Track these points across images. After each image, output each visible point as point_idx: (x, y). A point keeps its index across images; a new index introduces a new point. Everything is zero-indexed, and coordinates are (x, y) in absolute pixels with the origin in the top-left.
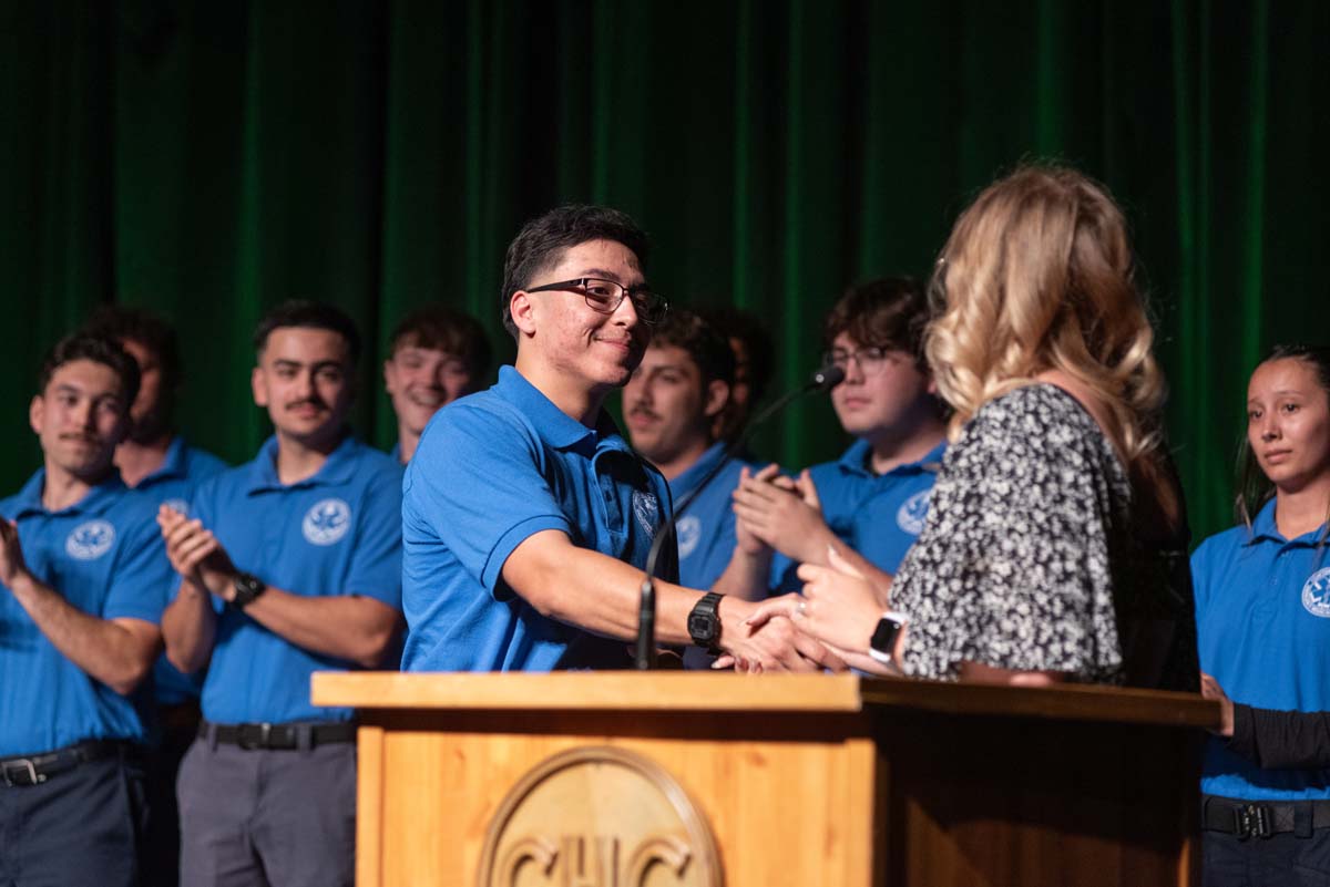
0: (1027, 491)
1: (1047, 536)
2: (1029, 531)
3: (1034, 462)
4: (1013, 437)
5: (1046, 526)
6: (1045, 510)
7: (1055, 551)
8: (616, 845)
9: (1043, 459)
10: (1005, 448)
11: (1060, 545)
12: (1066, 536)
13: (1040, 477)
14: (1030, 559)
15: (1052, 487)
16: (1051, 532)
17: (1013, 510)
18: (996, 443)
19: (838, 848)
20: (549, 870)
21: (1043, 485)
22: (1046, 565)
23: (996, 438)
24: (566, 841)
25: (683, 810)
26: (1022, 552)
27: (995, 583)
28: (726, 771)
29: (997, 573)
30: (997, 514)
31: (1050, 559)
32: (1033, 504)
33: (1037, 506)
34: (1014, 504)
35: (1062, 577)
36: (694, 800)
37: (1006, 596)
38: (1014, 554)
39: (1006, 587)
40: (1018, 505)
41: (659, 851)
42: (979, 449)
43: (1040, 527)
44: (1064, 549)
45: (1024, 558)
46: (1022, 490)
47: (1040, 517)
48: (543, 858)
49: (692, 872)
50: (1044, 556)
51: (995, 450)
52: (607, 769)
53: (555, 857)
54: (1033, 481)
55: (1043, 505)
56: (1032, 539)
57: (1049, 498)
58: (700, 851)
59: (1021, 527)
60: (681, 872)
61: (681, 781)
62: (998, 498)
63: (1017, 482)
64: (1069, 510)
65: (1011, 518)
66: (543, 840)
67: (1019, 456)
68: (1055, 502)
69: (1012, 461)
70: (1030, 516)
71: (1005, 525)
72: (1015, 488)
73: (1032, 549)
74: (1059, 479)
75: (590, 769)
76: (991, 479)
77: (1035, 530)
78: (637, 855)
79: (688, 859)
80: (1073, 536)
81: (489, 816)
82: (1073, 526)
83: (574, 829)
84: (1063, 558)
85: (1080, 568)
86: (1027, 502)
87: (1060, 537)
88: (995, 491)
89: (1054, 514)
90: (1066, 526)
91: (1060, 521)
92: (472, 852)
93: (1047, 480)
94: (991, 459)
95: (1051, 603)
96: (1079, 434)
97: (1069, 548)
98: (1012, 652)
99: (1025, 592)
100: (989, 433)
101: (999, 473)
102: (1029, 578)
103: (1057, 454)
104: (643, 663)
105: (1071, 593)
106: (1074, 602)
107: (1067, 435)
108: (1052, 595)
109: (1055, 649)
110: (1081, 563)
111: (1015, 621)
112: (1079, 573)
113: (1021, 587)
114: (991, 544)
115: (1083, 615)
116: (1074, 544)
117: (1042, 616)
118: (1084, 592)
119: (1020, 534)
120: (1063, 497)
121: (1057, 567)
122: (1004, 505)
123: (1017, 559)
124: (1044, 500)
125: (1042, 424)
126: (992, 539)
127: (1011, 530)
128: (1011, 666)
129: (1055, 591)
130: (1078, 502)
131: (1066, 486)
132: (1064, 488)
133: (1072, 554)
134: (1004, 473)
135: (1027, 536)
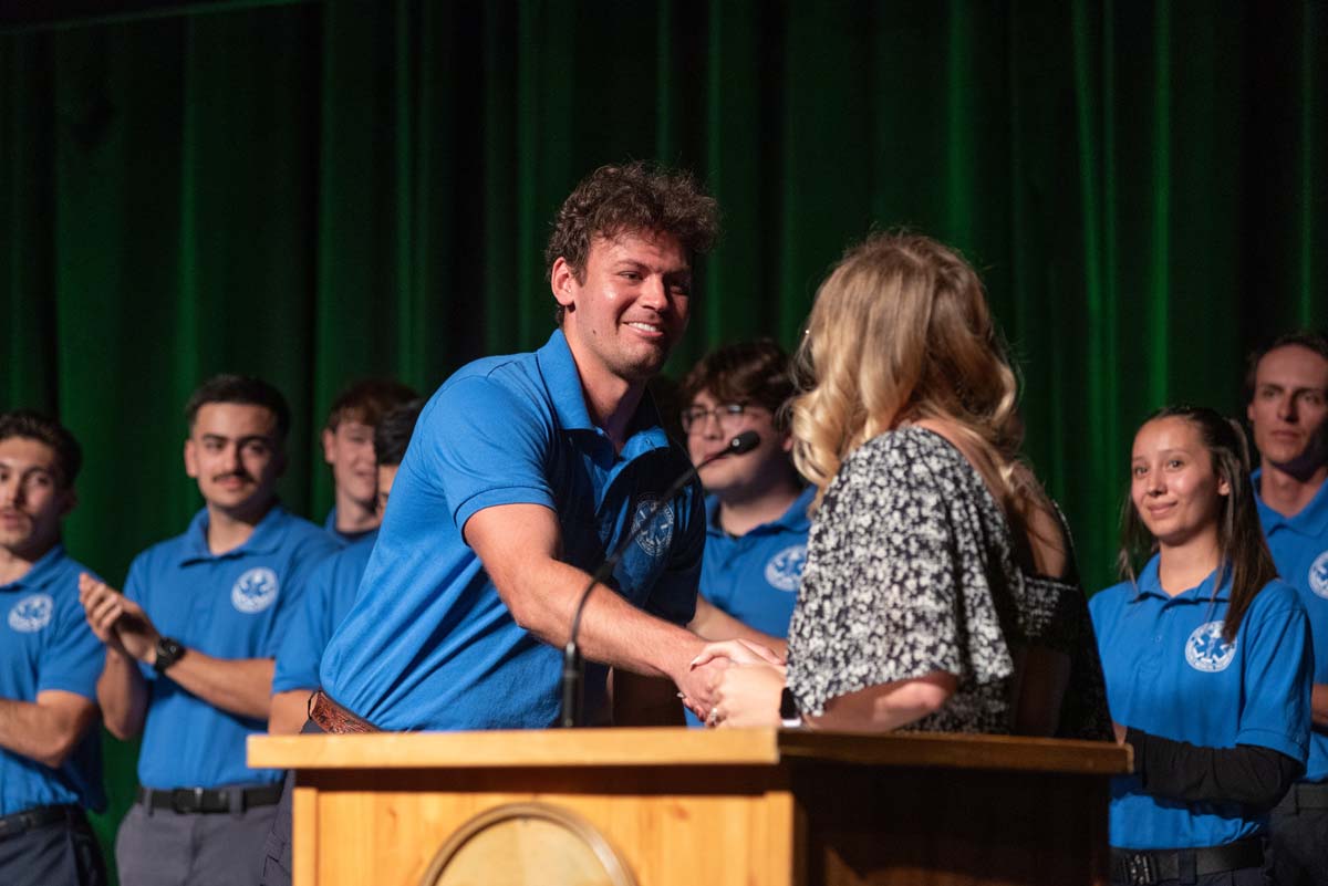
0: (887, 519)
1: (903, 556)
2: (887, 556)
3: (895, 491)
4: (875, 471)
5: (903, 547)
6: (903, 533)
7: (910, 569)
9: (904, 487)
10: (868, 482)
11: (915, 564)
12: (925, 553)
13: (901, 503)
14: (887, 582)
15: (913, 511)
16: (907, 552)
17: (874, 539)
18: (860, 480)
21: (903, 511)
22: (901, 584)
23: (861, 475)
25: (609, 863)
26: (880, 577)
27: (862, 613)
29: (863, 602)
30: (862, 546)
31: (906, 577)
32: (891, 528)
33: (896, 530)
34: (875, 533)
35: (915, 592)
37: (868, 624)
38: (875, 579)
39: (869, 614)
40: (879, 533)
42: (850, 489)
43: (898, 549)
44: (920, 567)
45: (882, 582)
46: (883, 518)
50: (900, 575)
51: (859, 487)
52: (534, 825)
54: (894, 508)
55: (901, 528)
56: (890, 561)
57: (908, 521)
59: (881, 552)
62: (862, 531)
63: (878, 512)
64: (927, 529)
65: (872, 547)
67: (881, 488)
68: (914, 523)
69: (874, 493)
70: (889, 540)
71: (869, 556)
72: (877, 518)
73: (889, 571)
74: (919, 504)
76: (858, 515)
77: (893, 552)
80: (932, 553)
82: (932, 543)
84: (918, 574)
85: (934, 581)
86: (887, 528)
87: (916, 556)
88: (861, 526)
89: (912, 535)
90: (924, 545)
91: (917, 541)
93: (907, 505)
94: (857, 495)
95: (903, 617)
96: (948, 464)
97: (924, 564)
98: (870, 671)
99: (883, 613)
100: (857, 472)
101: (864, 507)
102: (887, 599)
103: (921, 483)
104: (568, 722)
105: (922, 606)
106: (924, 612)
107: (935, 465)
108: (904, 611)
109: (906, 659)
110: (938, 577)
111: (875, 644)
112: (934, 586)
113: (879, 609)
114: (858, 576)
115: (934, 624)
116: (930, 561)
117: (896, 632)
118: (937, 603)
119: (880, 560)
120: (923, 519)
121: (911, 584)
122: (868, 536)
123: (877, 584)
124: (903, 524)
125: (908, 457)
126: (860, 571)
127: (873, 558)
128: (870, 684)
129: (908, 606)
130: (940, 522)
131: (929, 508)
132: (926, 512)
133: (927, 570)
134: (868, 506)
135: (885, 562)
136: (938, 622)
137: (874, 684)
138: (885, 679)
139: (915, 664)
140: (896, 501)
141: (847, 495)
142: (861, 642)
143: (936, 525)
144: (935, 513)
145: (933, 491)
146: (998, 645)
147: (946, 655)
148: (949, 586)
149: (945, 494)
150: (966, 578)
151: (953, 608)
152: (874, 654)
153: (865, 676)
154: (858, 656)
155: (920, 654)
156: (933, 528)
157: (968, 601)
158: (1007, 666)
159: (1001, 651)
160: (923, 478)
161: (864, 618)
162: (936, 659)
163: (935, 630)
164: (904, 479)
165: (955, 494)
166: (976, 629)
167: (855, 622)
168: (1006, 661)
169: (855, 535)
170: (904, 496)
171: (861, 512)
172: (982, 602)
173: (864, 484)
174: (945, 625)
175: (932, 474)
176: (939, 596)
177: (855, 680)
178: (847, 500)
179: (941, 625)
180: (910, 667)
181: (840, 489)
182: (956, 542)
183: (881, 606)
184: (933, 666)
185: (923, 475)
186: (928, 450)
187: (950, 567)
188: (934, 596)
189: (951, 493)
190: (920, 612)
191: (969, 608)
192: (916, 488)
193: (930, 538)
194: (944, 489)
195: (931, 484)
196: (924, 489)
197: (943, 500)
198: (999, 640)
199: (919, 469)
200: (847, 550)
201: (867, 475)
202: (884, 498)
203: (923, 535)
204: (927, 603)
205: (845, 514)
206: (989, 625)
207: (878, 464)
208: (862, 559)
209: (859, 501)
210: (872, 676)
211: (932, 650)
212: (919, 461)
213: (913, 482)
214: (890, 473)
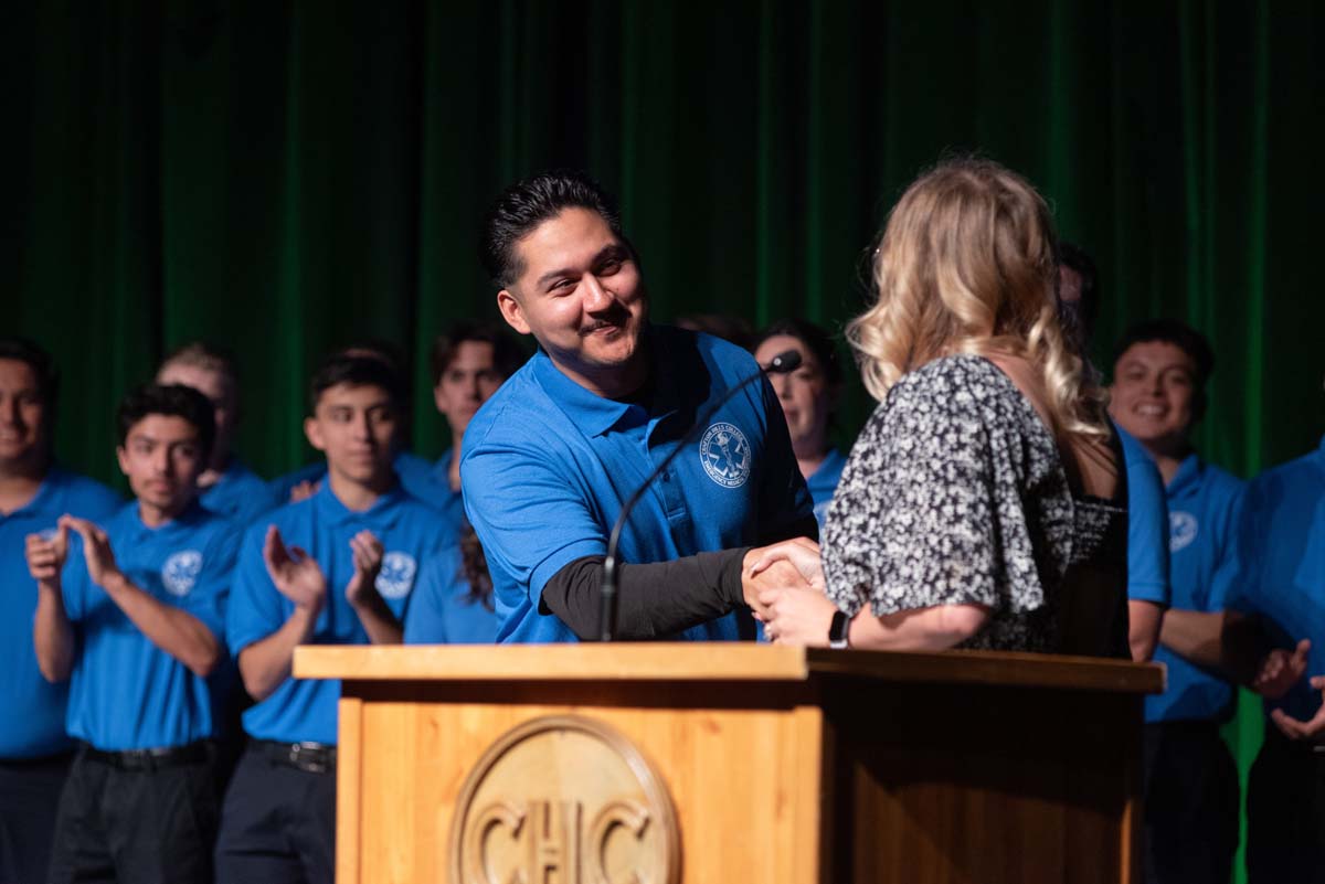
0: (927, 444)
1: (941, 482)
2: (926, 480)
3: (937, 417)
4: (919, 397)
5: (941, 473)
6: (942, 459)
7: (948, 495)
8: (580, 810)
9: (945, 413)
10: (912, 407)
11: (953, 491)
12: (961, 481)
13: (940, 429)
14: (926, 506)
16: (945, 478)
17: (915, 463)
18: (904, 405)
19: (788, 811)
20: (516, 833)
21: (942, 437)
22: (939, 509)
24: (533, 805)
25: (643, 776)
26: (920, 501)
27: (899, 533)
28: (684, 736)
29: (901, 523)
31: (943, 503)
32: (931, 454)
33: (935, 455)
34: (915, 457)
35: (952, 519)
36: (652, 765)
37: (906, 545)
38: (915, 503)
39: (907, 535)
40: (919, 457)
41: (619, 814)
43: (936, 474)
44: (957, 493)
46: (923, 443)
47: (936, 465)
48: (511, 823)
49: (650, 834)
50: (937, 501)
51: (903, 411)
52: (571, 737)
53: (522, 821)
54: (933, 434)
55: (940, 454)
56: (929, 486)
57: (947, 447)
58: (657, 813)
59: (921, 477)
60: (640, 834)
61: (641, 749)
62: (904, 454)
63: (919, 438)
64: (965, 457)
65: (913, 471)
66: (510, 804)
67: (923, 414)
68: (952, 450)
69: (917, 419)
70: (928, 464)
71: (910, 479)
72: (918, 443)
73: (928, 495)
74: (958, 430)
75: (555, 737)
77: (932, 477)
78: (599, 818)
79: (647, 822)
81: (461, 782)
82: (969, 471)
83: (539, 793)
84: (955, 501)
85: (971, 511)
86: (926, 453)
87: (954, 483)
88: (902, 449)
89: (950, 461)
90: (961, 473)
92: (445, 816)
93: (946, 431)
94: (901, 419)
95: (940, 543)
96: (993, 392)
97: (962, 492)
98: (905, 594)
99: (921, 537)
100: (902, 396)
101: (906, 432)
102: (925, 523)
103: (963, 410)
104: (606, 636)
105: (960, 535)
106: (961, 542)
107: (979, 393)
108: (941, 536)
109: (941, 585)
110: (973, 507)
111: (912, 567)
112: (970, 515)
113: (919, 533)
114: (898, 497)
115: (970, 554)
116: (968, 489)
117: (932, 556)
118: (974, 534)
119: (920, 484)
120: (961, 446)
121: (948, 510)
122: (908, 460)
123: (917, 508)
124: (942, 450)
125: (953, 384)
126: (900, 493)
127: (913, 482)
128: (904, 607)
129: (945, 532)
130: (977, 450)
131: (968, 435)
132: (964, 438)
133: (964, 498)
134: (909, 431)
135: (925, 485)
136: (974, 552)
137: (909, 607)
138: (920, 604)
139: (950, 591)
140: (935, 427)
141: (893, 417)
142: (897, 562)
143: (973, 454)
144: (974, 440)
145: (974, 420)
146: (1029, 577)
147: (981, 586)
148: (984, 517)
149: (987, 422)
150: (1002, 509)
151: (989, 538)
152: (910, 577)
153: (900, 599)
154: (893, 576)
155: (955, 583)
156: (970, 456)
157: (1005, 531)
158: (1037, 599)
159: (1031, 583)
160: (965, 406)
161: (901, 539)
162: (971, 590)
163: (971, 560)
164: (946, 406)
165: (996, 423)
166: (1011, 559)
167: (891, 540)
168: (1035, 593)
169: (898, 457)
170: (944, 422)
171: (904, 436)
172: (1016, 533)
173: (908, 408)
174: (981, 556)
175: (976, 400)
176: (976, 527)
177: (890, 602)
178: (893, 422)
179: (976, 556)
180: (945, 594)
181: (887, 411)
182: (993, 471)
183: (920, 530)
184: (967, 596)
185: (966, 402)
186: (977, 377)
187: (986, 497)
188: (970, 525)
189: (992, 422)
190: (957, 540)
191: (1005, 538)
192: (957, 415)
193: (968, 466)
194: (986, 418)
195: (975, 412)
196: (965, 415)
197: (985, 428)
198: (1030, 572)
199: (963, 397)
200: (892, 470)
201: (911, 400)
202: (925, 424)
203: (961, 462)
204: (963, 531)
205: (890, 436)
206: (1020, 557)
207: (924, 390)
208: (903, 481)
209: (902, 425)
210: (907, 599)
211: (968, 580)
212: (964, 388)
213: (954, 408)
214: (933, 399)
